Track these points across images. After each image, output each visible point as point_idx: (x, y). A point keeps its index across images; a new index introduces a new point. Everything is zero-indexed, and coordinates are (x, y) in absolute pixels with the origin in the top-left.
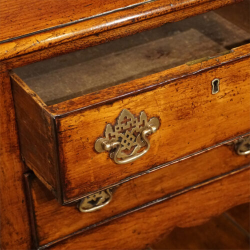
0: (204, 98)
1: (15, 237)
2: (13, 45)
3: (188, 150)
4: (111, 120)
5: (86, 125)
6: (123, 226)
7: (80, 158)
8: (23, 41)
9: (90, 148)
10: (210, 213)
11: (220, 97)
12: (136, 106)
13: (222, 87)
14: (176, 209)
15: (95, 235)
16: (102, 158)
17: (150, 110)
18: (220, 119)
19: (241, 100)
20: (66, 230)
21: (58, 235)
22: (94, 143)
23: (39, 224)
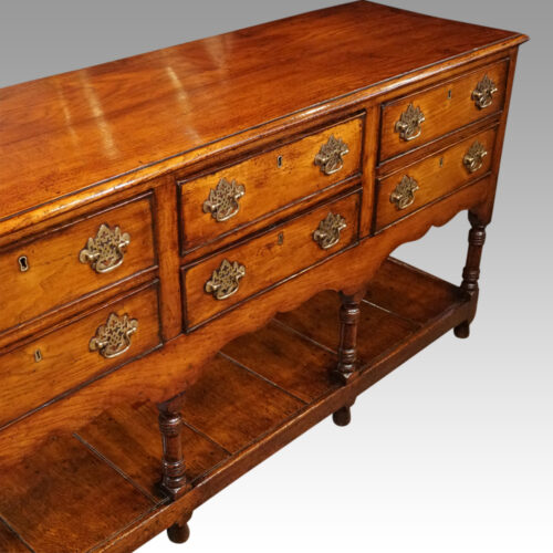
0: (273, 171)
1: (172, 321)
2: (181, 158)
3: (262, 213)
4: (214, 187)
5: (198, 190)
6: (243, 312)
7: (194, 217)
8: (188, 155)
9: (200, 208)
10: (300, 300)
11: (283, 170)
12: (230, 176)
13: (284, 162)
14: (277, 297)
15: (225, 320)
16: (207, 217)
17: (239, 179)
18: (282, 188)
19: (295, 174)
20: (207, 315)
21: (201, 319)
22: (202, 205)
23: (188, 309)
